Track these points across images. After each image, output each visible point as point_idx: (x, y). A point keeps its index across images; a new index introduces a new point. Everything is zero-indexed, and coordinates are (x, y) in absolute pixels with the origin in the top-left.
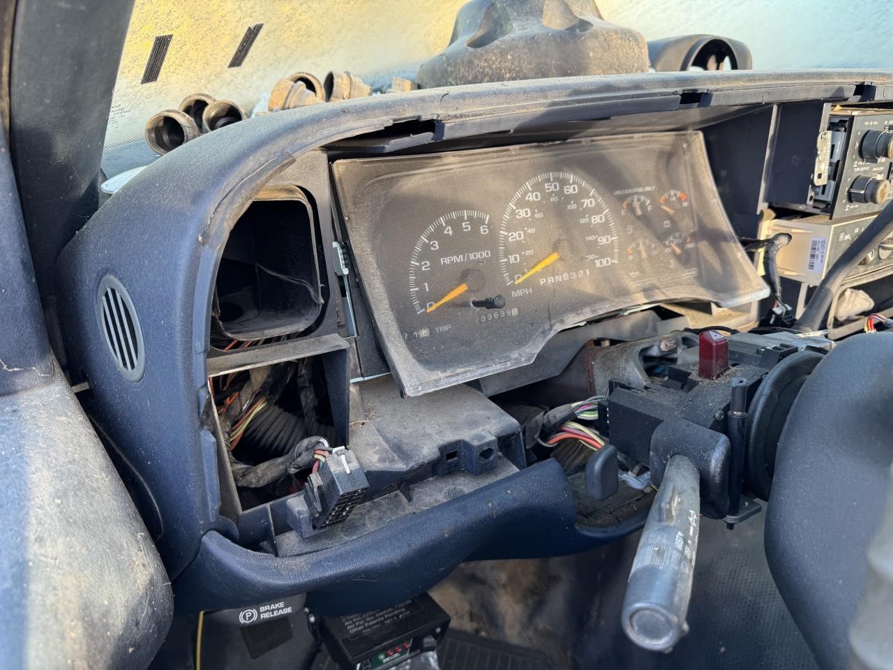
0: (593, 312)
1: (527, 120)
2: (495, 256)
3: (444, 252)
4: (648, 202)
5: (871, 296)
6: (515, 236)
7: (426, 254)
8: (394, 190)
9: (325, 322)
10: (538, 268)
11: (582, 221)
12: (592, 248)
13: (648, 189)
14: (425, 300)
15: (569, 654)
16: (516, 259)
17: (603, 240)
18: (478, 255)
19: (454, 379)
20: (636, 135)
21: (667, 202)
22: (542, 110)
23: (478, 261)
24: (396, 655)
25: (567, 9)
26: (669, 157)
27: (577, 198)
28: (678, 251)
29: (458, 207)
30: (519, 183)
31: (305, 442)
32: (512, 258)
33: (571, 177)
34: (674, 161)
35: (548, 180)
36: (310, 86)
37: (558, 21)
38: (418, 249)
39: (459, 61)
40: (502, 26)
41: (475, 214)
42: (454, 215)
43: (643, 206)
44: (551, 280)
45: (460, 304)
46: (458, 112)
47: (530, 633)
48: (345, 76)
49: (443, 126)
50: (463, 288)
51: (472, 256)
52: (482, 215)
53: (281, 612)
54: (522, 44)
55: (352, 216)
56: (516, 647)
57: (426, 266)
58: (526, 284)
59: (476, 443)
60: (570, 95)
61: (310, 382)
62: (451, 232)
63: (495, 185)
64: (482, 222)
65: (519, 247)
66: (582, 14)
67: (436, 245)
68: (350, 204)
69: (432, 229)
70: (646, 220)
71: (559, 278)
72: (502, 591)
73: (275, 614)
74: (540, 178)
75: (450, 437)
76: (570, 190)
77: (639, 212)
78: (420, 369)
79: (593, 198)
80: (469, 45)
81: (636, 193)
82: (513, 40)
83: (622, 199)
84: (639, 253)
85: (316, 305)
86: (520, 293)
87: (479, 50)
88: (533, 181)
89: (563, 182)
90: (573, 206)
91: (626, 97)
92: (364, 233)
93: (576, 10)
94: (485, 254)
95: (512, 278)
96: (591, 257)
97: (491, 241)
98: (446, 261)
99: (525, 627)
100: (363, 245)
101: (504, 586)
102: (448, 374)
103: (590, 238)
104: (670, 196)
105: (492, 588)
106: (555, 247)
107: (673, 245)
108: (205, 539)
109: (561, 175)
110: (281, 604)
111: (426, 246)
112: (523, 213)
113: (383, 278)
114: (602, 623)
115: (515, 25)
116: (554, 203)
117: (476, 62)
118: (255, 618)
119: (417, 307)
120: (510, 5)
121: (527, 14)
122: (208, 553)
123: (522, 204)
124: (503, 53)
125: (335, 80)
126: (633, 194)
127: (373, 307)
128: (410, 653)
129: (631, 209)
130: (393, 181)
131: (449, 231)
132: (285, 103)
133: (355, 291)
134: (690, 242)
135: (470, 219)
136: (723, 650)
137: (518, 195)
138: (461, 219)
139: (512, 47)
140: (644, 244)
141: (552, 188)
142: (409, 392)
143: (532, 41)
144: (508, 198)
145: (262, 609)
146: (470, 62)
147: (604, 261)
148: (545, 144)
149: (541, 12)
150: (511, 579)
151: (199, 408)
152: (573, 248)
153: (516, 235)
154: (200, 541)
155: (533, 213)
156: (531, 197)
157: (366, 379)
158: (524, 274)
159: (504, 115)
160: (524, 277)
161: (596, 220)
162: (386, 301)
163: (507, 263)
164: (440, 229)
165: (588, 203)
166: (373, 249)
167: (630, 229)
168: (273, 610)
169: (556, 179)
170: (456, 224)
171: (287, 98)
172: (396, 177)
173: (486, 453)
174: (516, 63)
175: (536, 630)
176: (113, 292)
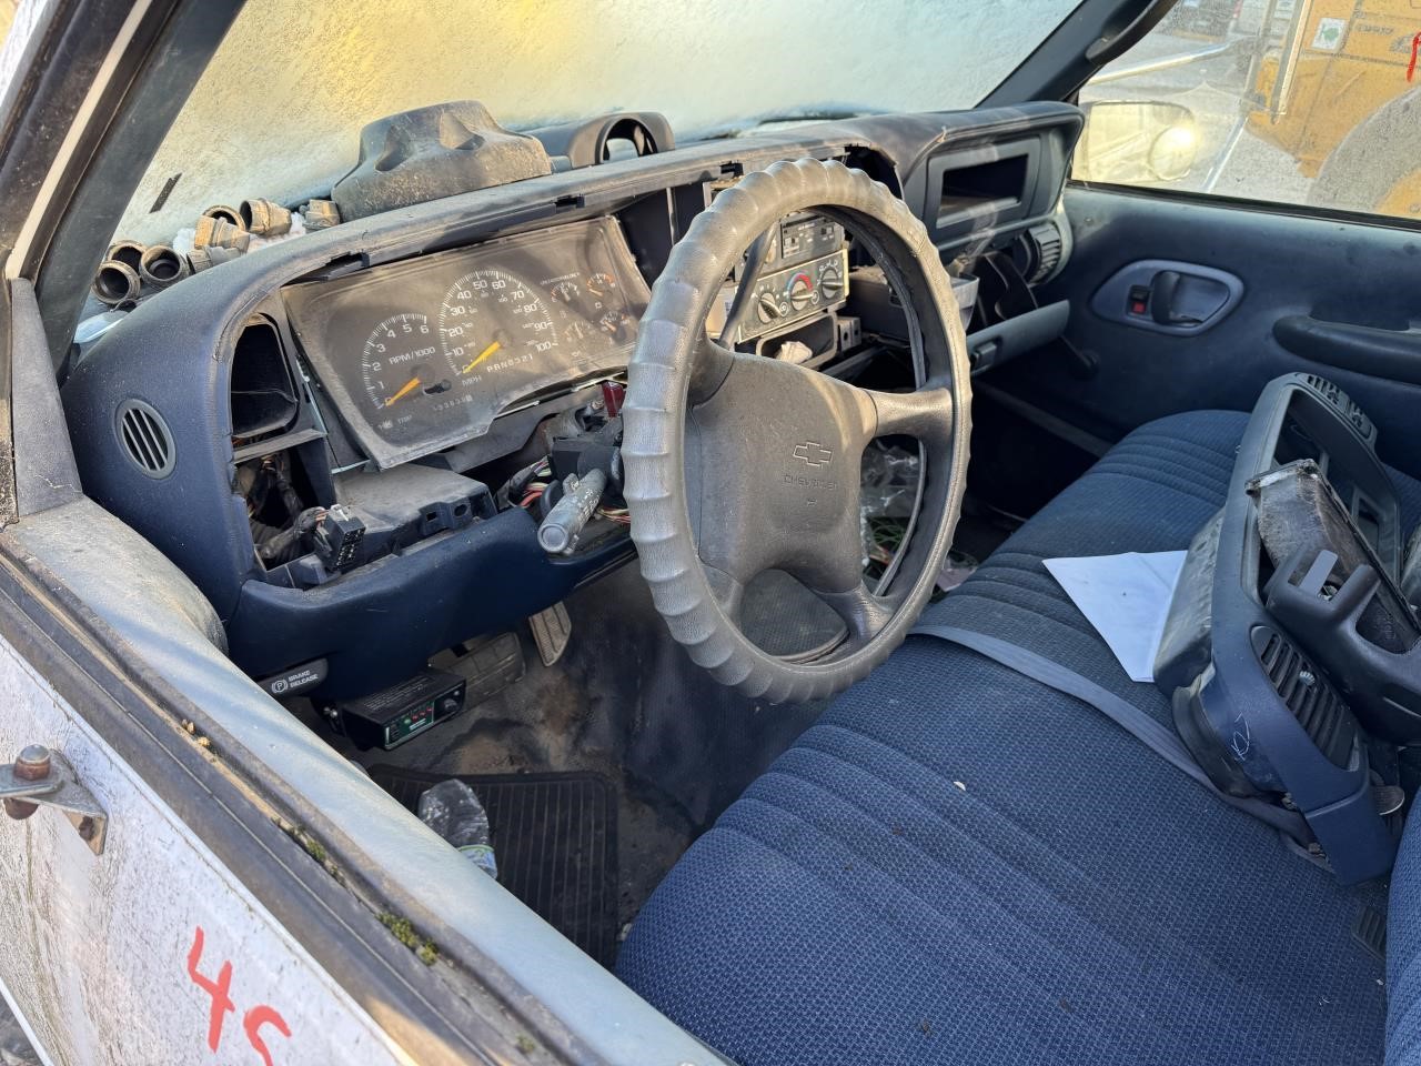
0: (534, 387)
1: (431, 242)
2: (440, 351)
3: (392, 351)
4: (576, 288)
5: (808, 345)
6: (454, 332)
7: (375, 356)
8: (335, 305)
9: (300, 420)
10: (483, 357)
11: (515, 312)
12: (531, 334)
13: (573, 275)
14: (382, 396)
15: (620, 766)
16: (460, 351)
17: (540, 327)
18: (424, 353)
19: (420, 452)
20: (549, 229)
21: (595, 286)
22: (441, 233)
23: (424, 357)
24: (422, 722)
25: (461, 127)
26: (586, 245)
27: (506, 292)
28: (613, 328)
29: (397, 312)
30: (447, 285)
31: (305, 513)
32: (456, 352)
33: (497, 274)
34: (592, 246)
35: (475, 279)
36: (231, 220)
37: (455, 137)
38: (367, 353)
39: (371, 183)
40: (405, 147)
41: (413, 317)
42: (394, 320)
43: (571, 292)
44: (497, 367)
45: (415, 394)
46: (377, 245)
47: (577, 757)
48: (260, 203)
49: (367, 256)
50: (415, 382)
51: (417, 353)
52: (419, 316)
53: (308, 680)
54: (424, 165)
55: (303, 332)
56: (566, 773)
57: (377, 367)
58: (475, 372)
59: (449, 502)
60: (461, 218)
61: (291, 485)
62: (394, 335)
63: (427, 288)
64: (421, 323)
65: (460, 341)
66: (475, 129)
67: (383, 348)
68: (300, 324)
69: (375, 334)
70: (575, 305)
71: (504, 365)
72: (542, 727)
73: (304, 682)
74: (467, 278)
75: (427, 502)
76: (497, 285)
77: (568, 298)
78: (389, 447)
79: (521, 290)
80: (378, 168)
81: (563, 281)
82: (416, 162)
83: (548, 288)
84: (576, 333)
85: (291, 404)
86: (470, 381)
87: (387, 173)
88: (461, 281)
89: (490, 280)
90: (504, 300)
91: (508, 212)
92: (316, 344)
93: (469, 126)
94: (430, 350)
95: (460, 369)
96: (530, 343)
97: (433, 339)
98: (395, 360)
99: (571, 753)
100: (318, 354)
101: (543, 722)
102: (414, 447)
103: (527, 326)
104: (596, 279)
105: (529, 727)
106: (495, 337)
107: (607, 324)
108: (244, 588)
109: (486, 273)
110: (307, 673)
111: (373, 350)
112: (457, 311)
113: (341, 379)
114: (648, 725)
115: (416, 146)
116: (485, 299)
117: (387, 183)
118: (286, 688)
119: (376, 403)
120: (408, 128)
121: (425, 135)
122: (249, 597)
123: (455, 302)
124: (409, 174)
125: (253, 209)
126: (559, 282)
127: (338, 404)
128: (435, 720)
129: (560, 296)
130: (331, 298)
131: (392, 334)
132: (212, 239)
133: (317, 395)
134: (625, 318)
135: (409, 321)
136: (758, 709)
137: (450, 295)
138: (401, 322)
139: (416, 169)
140: (577, 326)
141: (481, 286)
142: (384, 465)
143: (432, 163)
144: (441, 298)
145: (291, 679)
146: (382, 184)
147: (544, 345)
148: (465, 248)
149: (437, 131)
150: (549, 714)
151: (229, 478)
152: (512, 338)
153: (455, 330)
154: (241, 590)
155: (467, 309)
156: (462, 296)
157: (344, 469)
158: (470, 364)
159: (412, 242)
160: (471, 367)
161: (529, 309)
162: (348, 397)
163: (453, 356)
164: (383, 333)
165: (516, 294)
166: (327, 357)
167: (564, 314)
168: (301, 679)
169: (483, 277)
170: (397, 327)
171: (213, 235)
172: (335, 294)
173: (460, 509)
174: (423, 181)
175: (583, 754)
176: (137, 412)
